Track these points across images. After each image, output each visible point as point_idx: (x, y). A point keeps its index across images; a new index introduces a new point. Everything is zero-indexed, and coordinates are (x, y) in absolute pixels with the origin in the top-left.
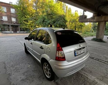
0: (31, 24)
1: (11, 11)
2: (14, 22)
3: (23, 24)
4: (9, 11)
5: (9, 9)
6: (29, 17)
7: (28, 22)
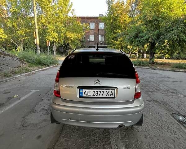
0: (121, 44)
1: (100, 26)
2: (101, 42)
3: (111, 44)
4: (97, 26)
5: (98, 25)
6: (120, 31)
7: (117, 40)
